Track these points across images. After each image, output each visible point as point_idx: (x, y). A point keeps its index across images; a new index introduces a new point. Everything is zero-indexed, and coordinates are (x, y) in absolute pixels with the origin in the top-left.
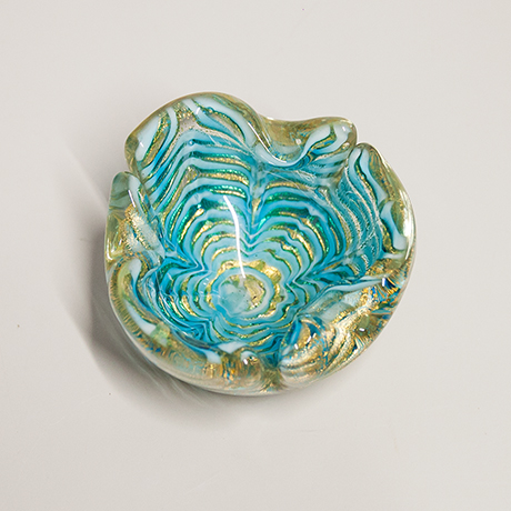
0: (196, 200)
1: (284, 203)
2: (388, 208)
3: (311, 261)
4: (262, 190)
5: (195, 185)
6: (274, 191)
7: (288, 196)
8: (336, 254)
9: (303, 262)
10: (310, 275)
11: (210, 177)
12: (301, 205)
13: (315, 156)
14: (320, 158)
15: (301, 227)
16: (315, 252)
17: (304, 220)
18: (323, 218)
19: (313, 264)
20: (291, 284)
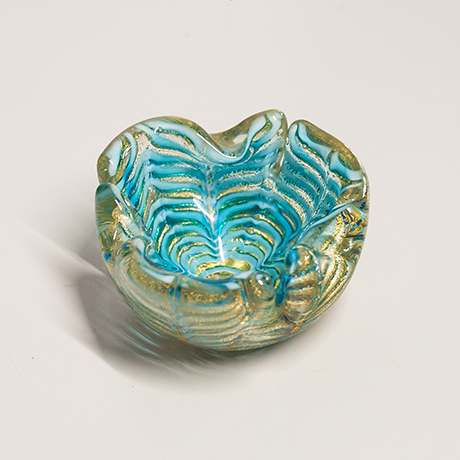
0: (161, 217)
1: (236, 208)
2: (335, 157)
3: (272, 246)
4: (214, 201)
5: (158, 204)
6: (224, 200)
7: (237, 201)
8: (293, 232)
9: (266, 249)
10: (275, 255)
11: (168, 197)
12: (251, 204)
13: (256, 148)
14: (261, 149)
15: (256, 222)
16: (274, 238)
17: (256, 215)
18: (273, 208)
19: (275, 247)
20: (261, 267)
